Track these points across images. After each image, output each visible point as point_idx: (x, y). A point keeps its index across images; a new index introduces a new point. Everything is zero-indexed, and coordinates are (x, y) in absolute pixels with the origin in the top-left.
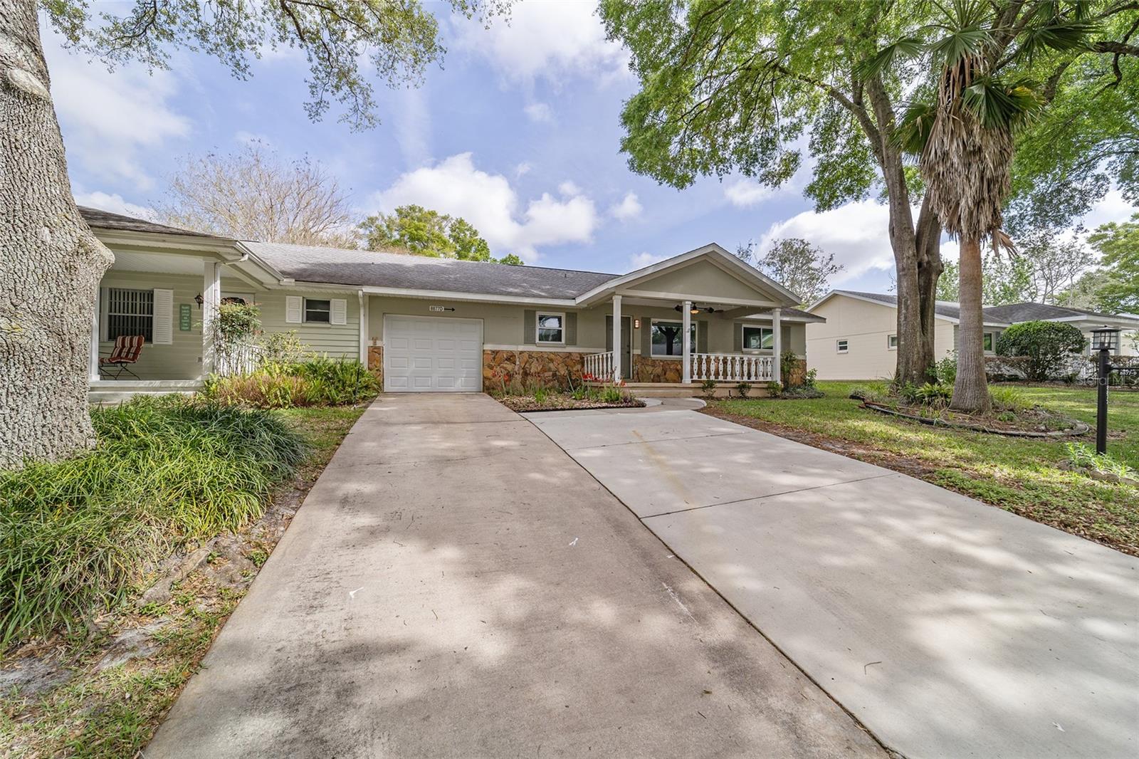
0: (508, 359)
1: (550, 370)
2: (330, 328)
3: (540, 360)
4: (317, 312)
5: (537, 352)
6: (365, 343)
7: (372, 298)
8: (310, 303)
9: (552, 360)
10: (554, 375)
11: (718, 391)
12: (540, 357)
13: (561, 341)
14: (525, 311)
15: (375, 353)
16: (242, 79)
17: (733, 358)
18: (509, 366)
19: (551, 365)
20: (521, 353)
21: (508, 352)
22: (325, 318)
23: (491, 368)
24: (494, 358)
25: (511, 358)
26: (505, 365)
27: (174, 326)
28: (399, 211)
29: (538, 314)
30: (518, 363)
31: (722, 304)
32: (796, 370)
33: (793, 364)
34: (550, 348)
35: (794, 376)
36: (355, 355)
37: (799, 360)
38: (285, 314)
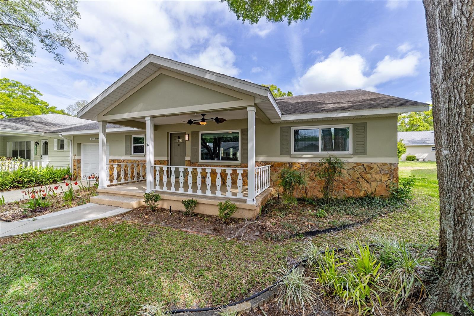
2: (64, 151)
5: (131, 160)
6: (72, 158)
7: (74, 137)
12: (132, 163)
13: (143, 153)
14: (126, 136)
15: (75, 162)
20: (124, 161)
21: (118, 160)
29: (132, 136)
32: (378, 177)
33: (372, 168)
34: (137, 157)
35: (374, 184)
36: (68, 163)
37: (384, 164)
38: (54, 147)
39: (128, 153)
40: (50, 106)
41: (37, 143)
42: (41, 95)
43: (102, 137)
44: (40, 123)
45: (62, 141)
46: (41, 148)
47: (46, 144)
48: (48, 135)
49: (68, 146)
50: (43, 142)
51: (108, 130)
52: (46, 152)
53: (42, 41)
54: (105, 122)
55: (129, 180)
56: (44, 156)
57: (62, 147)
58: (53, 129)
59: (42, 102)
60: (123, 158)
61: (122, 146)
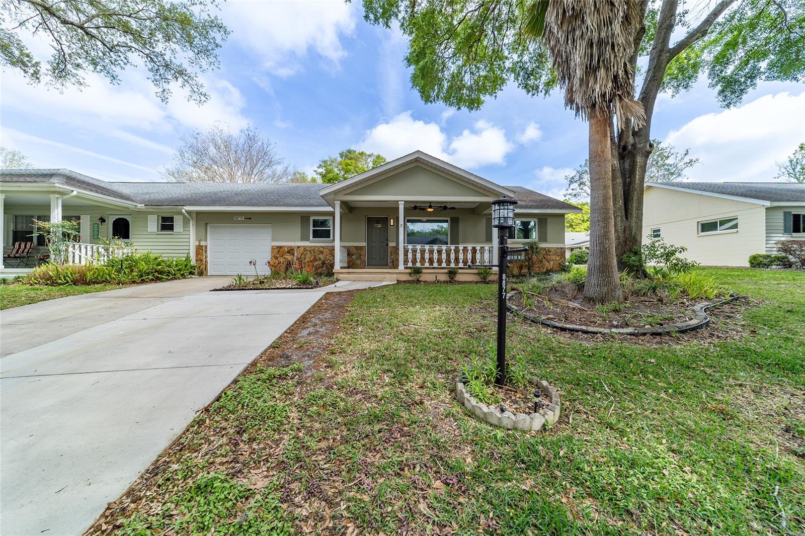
0: (288, 252)
1: (320, 259)
2: (173, 234)
3: (312, 252)
4: (167, 224)
5: (311, 247)
6: (193, 244)
7: (198, 213)
8: (164, 219)
9: (322, 252)
10: (323, 263)
11: (427, 276)
12: (312, 250)
13: (330, 237)
14: (302, 217)
15: (200, 250)
16: (116, 84)
17: (482, 248)
18: (289, 257)
19: (321, 256)
20: (298, 247)
21: (288, 247)
22: (171, 228)
23: (277, 258)
24: (279, 252)
25: (291, 251)
26: (286, 256)
27: (90, 236)
28: (341, 155)
29: (312, 218)
30: (296, 255)
31: (465, 202)
32: (554, 257)
33: (551, 252)
34: (320, 243)
35: (552, 263)
36: (187, 251)
37: (558, 248)
38: (147, 227)
39: (304, 238)
41: (102, 220)
46: (108, 228)
50: (113, 218)
60: (297, 244)
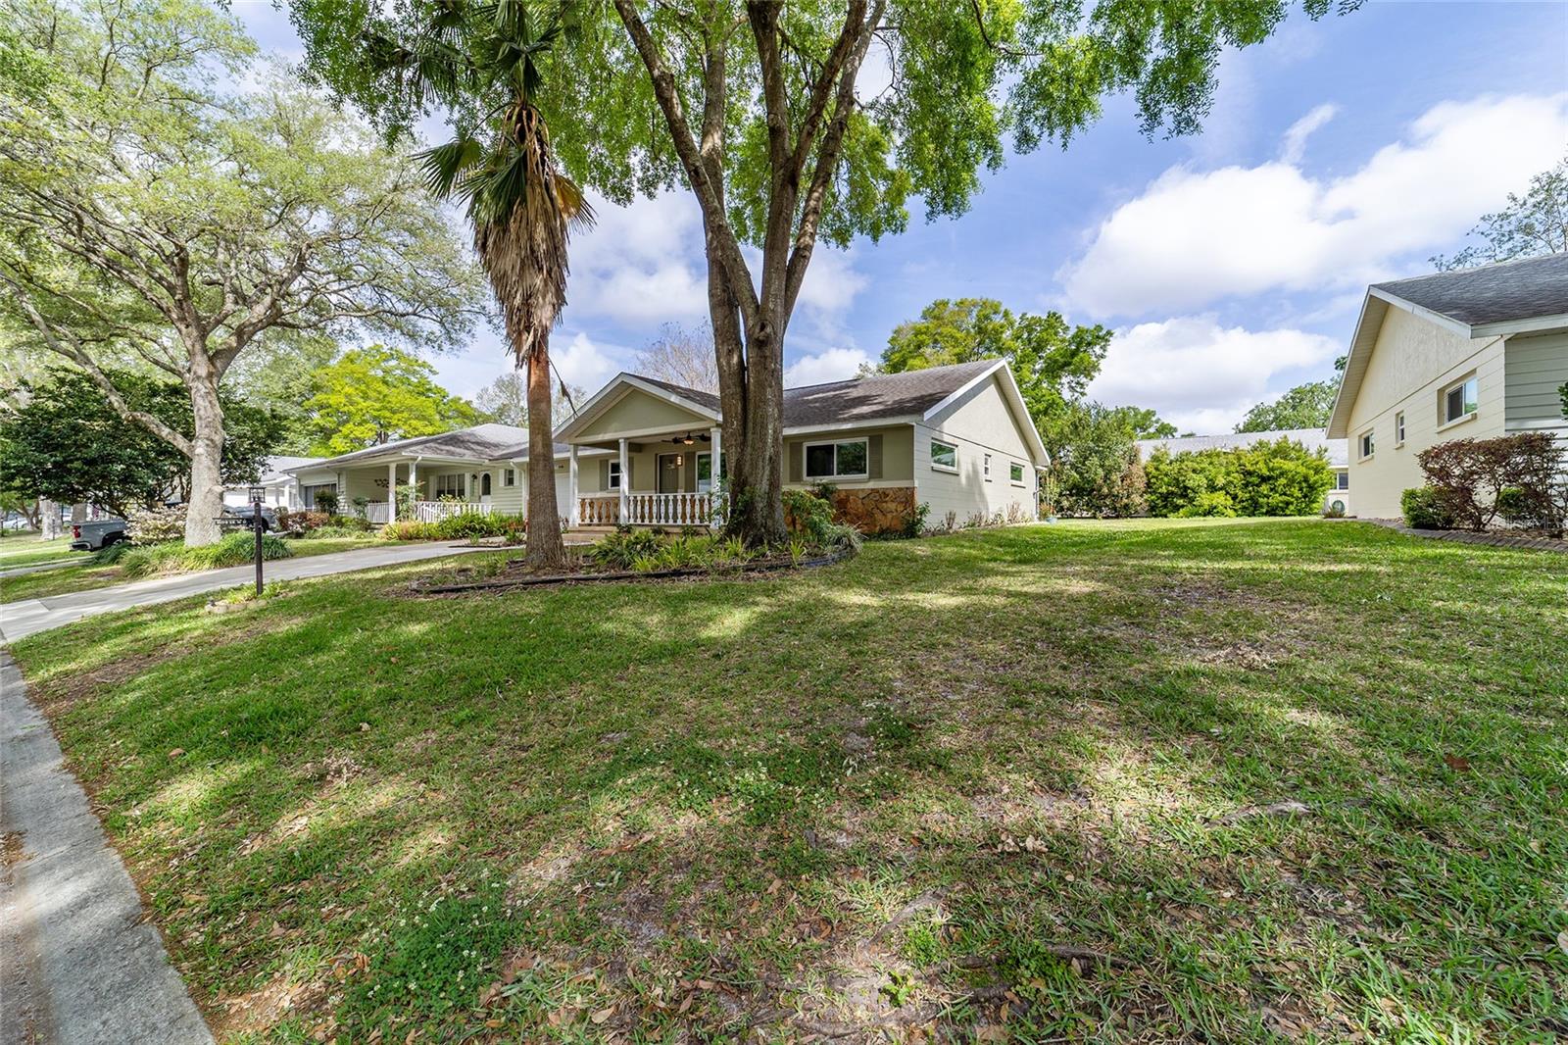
33: (887, 495)
35: (889, 516)
36: (520, 507)
37: (900, 489)
38: (499, 482)
39: (603, 488)
40: (451, 397)
41: (475, 477)
42: (435, 373)
43: (574, 465)
44: (478, 444)
45: (511, 472)
46: (479, 484)
47: (487, 478)
48: (493, 464)
49: (520, 480)
50: (482, 474)
51: (580, 453)
52: (487, 491)
53: (490, 322)
54: (576, 446)
55: (604, 521)
56: (483, 498)
57: (510, 482)
58: (497, 453)
59: (439, 390)
60: (599, 495)
61: (595, 479)
